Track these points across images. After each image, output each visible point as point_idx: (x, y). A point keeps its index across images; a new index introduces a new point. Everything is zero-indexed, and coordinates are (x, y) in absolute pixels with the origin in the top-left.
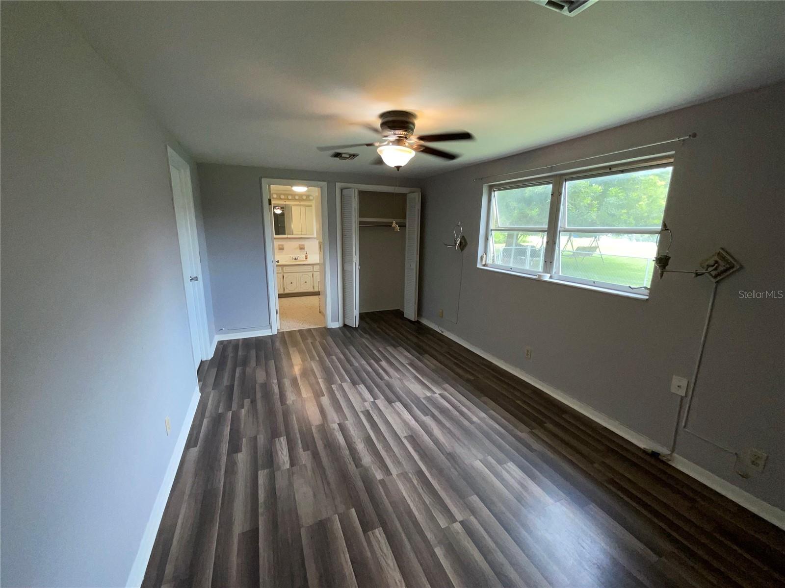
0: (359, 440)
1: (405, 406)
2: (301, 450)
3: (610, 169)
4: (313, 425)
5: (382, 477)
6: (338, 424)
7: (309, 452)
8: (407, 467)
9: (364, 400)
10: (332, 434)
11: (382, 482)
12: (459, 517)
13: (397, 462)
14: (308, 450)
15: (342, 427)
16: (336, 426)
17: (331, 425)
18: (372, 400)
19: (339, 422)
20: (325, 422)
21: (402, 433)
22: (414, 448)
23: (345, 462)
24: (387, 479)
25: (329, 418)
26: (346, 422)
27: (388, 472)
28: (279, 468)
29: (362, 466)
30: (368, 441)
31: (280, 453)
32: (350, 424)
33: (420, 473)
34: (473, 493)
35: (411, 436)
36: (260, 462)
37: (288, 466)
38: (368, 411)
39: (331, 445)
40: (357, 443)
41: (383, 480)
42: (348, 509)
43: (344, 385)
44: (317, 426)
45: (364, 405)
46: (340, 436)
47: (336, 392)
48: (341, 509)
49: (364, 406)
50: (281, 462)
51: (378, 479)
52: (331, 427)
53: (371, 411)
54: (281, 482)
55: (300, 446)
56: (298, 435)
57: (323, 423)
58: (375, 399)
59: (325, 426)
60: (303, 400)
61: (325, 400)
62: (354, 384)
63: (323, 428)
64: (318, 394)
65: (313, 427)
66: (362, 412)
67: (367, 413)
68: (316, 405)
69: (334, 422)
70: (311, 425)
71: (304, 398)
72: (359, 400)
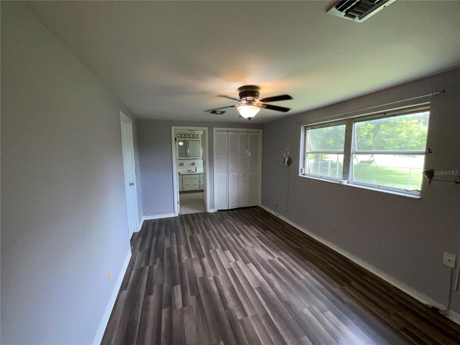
0: (226, 289)
1: (256, 266)
2: (189, 295)
3: (385, 114)
4: (197, 277)
5: (241, 318)
7: (195, 296)
8: (258, 311)
9: (230, 261)
10: (209, 284)
11: (241, 321)
13: (251, 307)
14: (194, 294)
15: (216, 280)
16: (212, 279)
17: (209, 278)
18: (234, 261)
19: (213, 276)
20: (205, 276)
21: (254, 285)
22: (262, 297)
23: (217, 305)
24: (245, 320)
25: (208, 272)
26: (218, 276)
27: (245, 314)
28: (175, 308)
29: (228, 308)
30: (232, 289)
31: (176, 296)
32: (220, 277)
33: (266, 315)
34: (305, 334)
35: (260, 287)
36: (164, 302)
37: (180, 306)
38: (232, 268)
39: (208, 291)
40: (225, 291)
41: (242, 319)
42: (219, 341)
43: (217, 250)
44: (200, 278)
45: (229, 264)
46: (214, 285)
47: (212, 255)
48: (214, 341)
49: (229, 265)
50: (177, 303)
51: (239, 319)
53: (234, 269)
54: (176, 319)
55: (189, 291)
56: (188, 284)
57: (203, 276)
58: (236, 260)
59: (205, 278)
60: (192, 260)
61: (205, 260)
62: (223, 249)
63: (204, 280)
64: (201, 256)
65: (197, 279)
66: (228, 269)
67: (231, 270)
68: (199, 264)
69: (211, 276)
70: (196, 278)
71: (192, 258)
72: (226, 260)
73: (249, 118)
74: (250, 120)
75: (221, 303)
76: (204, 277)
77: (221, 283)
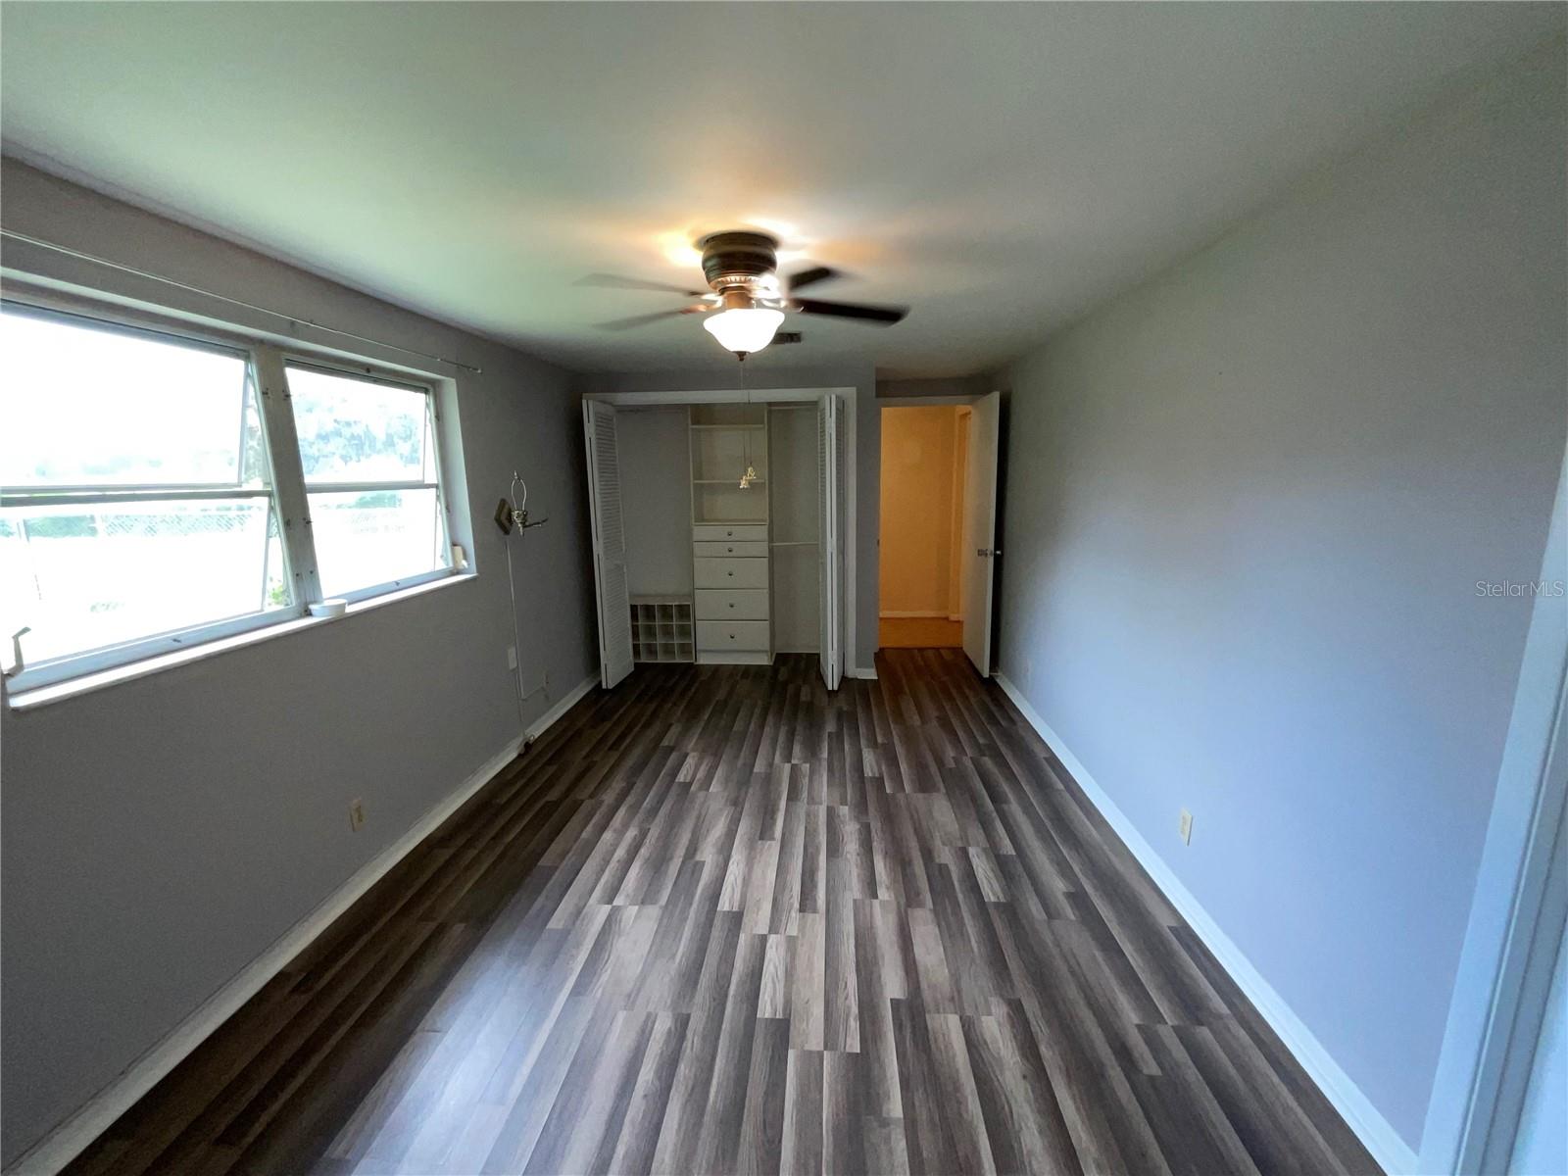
4: (930, 910)
6: (877, 897)
8: (802, 808)
9: (792, 943)
10: (894, 881)
11: (844, 802)
12: (787, 766)
13: (810, 816)
14: (940, 865)
15: (871, 887)
16: (883, 894)
18: (772, 939)
19: (875, 901)
22: (773, 819)
26: (858, 895)
27: (831, 814)
28: (984, 850)
29: (862, 824)
30: (834, 850)
32: (854, 890)
33: (793, 796)
36: (1020, 868)
37: (972, 851)
38: (802, 909)
39: (901, 863)
40: (854, 854)
41: (841, 804)
44: (921, 905)
45: (799, 930)
46: (880, 874)
47: (855, 1010)
48: (900, 796)
49: (802, 928)
52: (893, 895)
53: (796, 905)
54: (976, 833)
56: (960, 897)
57: (909, 910)
58: (764, 939)
59: (903, 901)
60: (956, 1000)
61: (893, 986)
62: (782, 1030)
63: (909, 898)
64: (913, 1013)
65: (929, 904)
66: (815, 911)
67: (806, 903)
68: (921, 969)
69: (883, 904)
70: (935, 912)
71: (956, 1013)
72: (802, 951)
73: (741, 355)
74: (742, 360)
75: (873, 833)
76: (909, 905)
77: (859, 875)
